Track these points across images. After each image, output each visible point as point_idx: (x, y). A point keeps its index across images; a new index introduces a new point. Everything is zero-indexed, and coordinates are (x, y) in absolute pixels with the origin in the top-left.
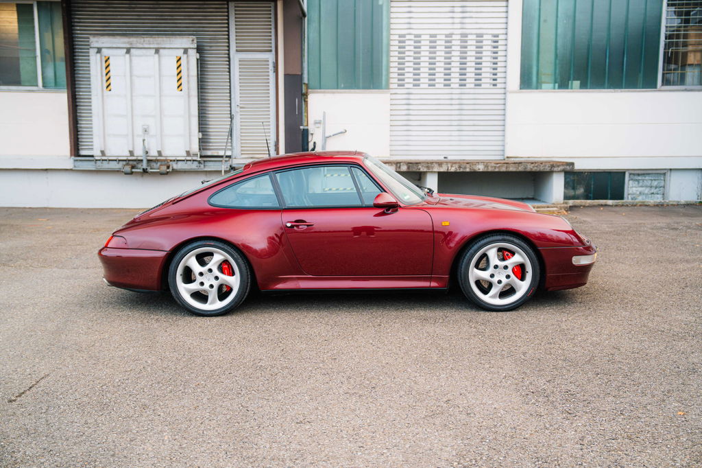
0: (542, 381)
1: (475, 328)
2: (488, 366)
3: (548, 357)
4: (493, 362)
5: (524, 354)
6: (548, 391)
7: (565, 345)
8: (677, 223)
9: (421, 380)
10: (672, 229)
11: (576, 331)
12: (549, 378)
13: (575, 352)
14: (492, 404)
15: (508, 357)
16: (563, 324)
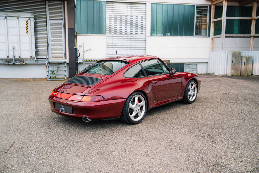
0: (198, 132)
3: (194, 124)
4: (177, 127)
5: (185, 123)
6: (202, 135)
7: (196, 120)
8: (205, 80)
9: (157, 134)
10: (205, 82)
11: (197, 115)
12: (199, 131)
13: (202, 122)
14: (186, 140)
15: (181, 125)
16: (191, 113)
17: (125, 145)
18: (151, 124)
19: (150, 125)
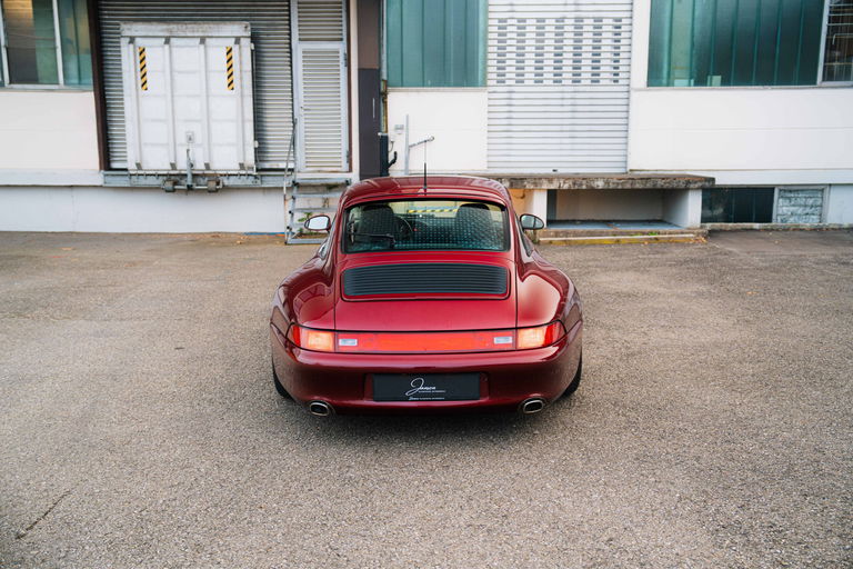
0: (731, 509)
1: (624, 415)
2: (653, 479)
3: (731, 464)
4: (658, 473)
5: (698, 459)
6: (745, 526)
7: (748, 443)
8: (846, 255)
9: (568, 503)
10: (843, 263)
11: (758, 422)
12: (741, 502)
13: (766, 458)
14: (672, 547)
15: (676, 464)
16: (738, 410)
17: (426, 546)
18: (563, 452)
19: (554, 457)
